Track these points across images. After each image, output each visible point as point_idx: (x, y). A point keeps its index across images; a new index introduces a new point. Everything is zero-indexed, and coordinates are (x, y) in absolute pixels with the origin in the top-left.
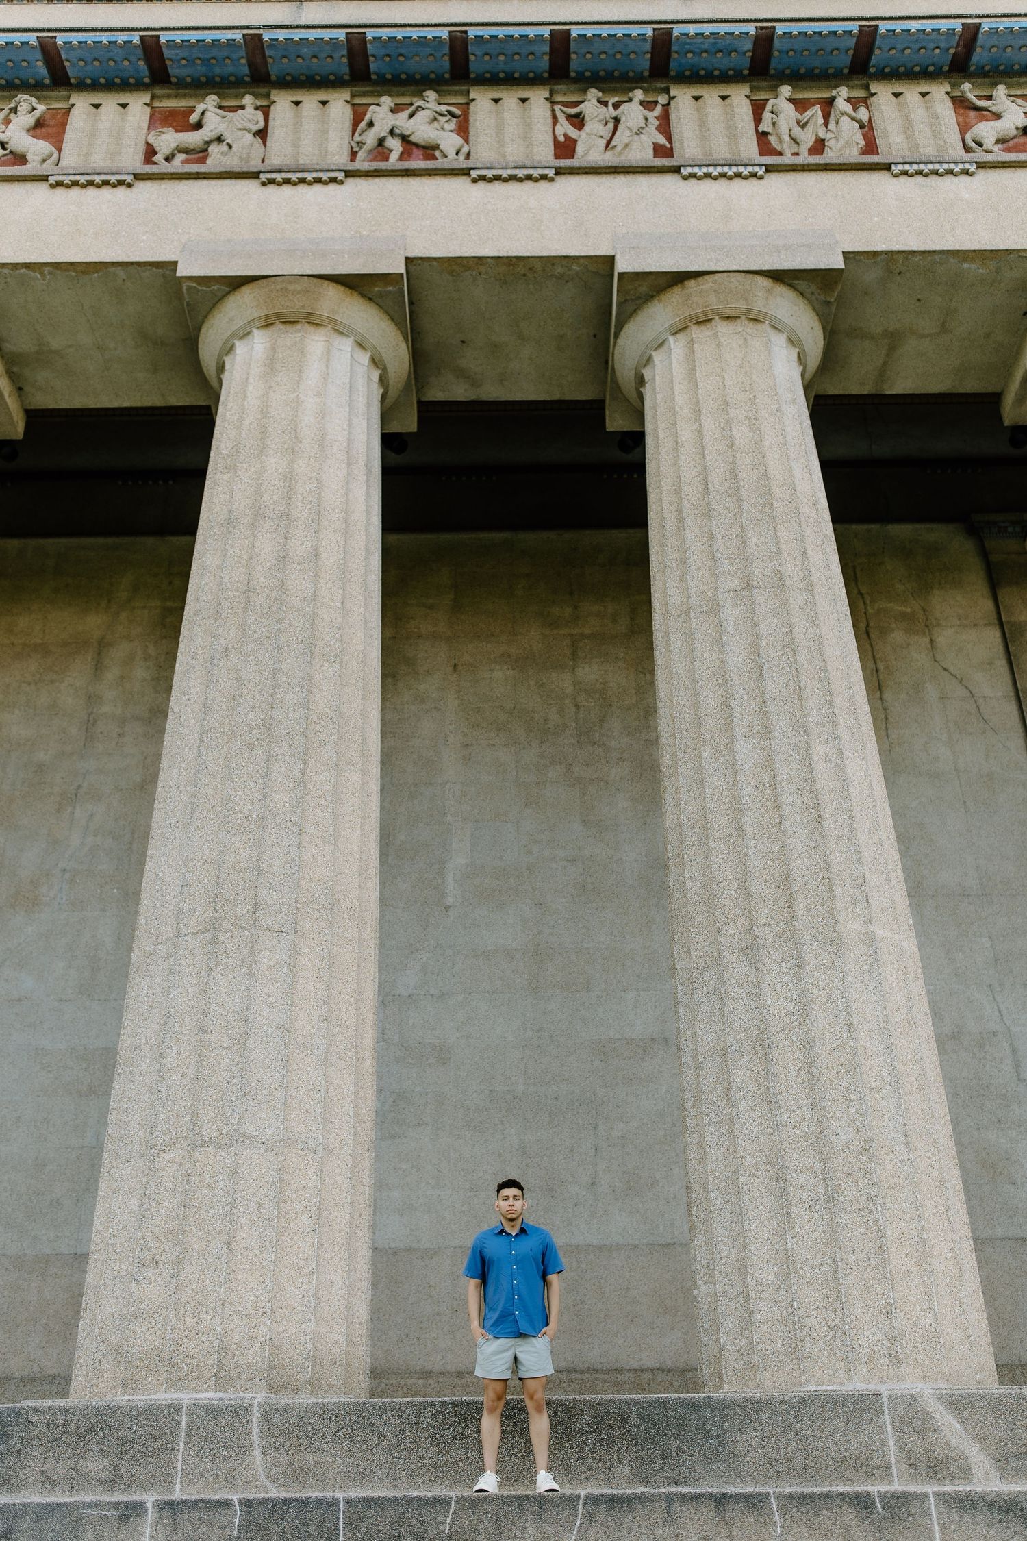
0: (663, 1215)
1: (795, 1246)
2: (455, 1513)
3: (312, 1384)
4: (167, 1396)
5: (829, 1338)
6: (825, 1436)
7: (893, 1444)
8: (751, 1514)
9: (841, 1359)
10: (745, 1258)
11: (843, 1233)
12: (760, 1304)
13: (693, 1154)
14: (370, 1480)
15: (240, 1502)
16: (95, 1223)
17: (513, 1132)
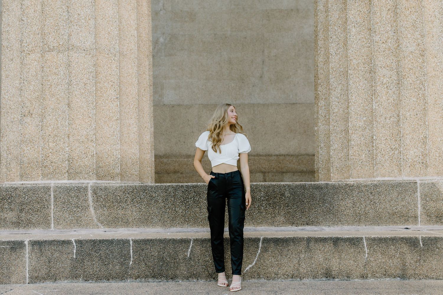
0: (292, 91)
1: (377, 107)
2: (193, 247)
3: (121, 174)
4: (43, 182)
5: (391, 154)
6: (386, 202)
7: (420, 206)
8: (352, 248)
9: (396, 165)
10: (348, 113)
11: (405, 101)
12: (354, 137)
13: (321, 59)
14: (151, 222)
15: (76, 241)
16: (2, 93)
17: (225, 53)
